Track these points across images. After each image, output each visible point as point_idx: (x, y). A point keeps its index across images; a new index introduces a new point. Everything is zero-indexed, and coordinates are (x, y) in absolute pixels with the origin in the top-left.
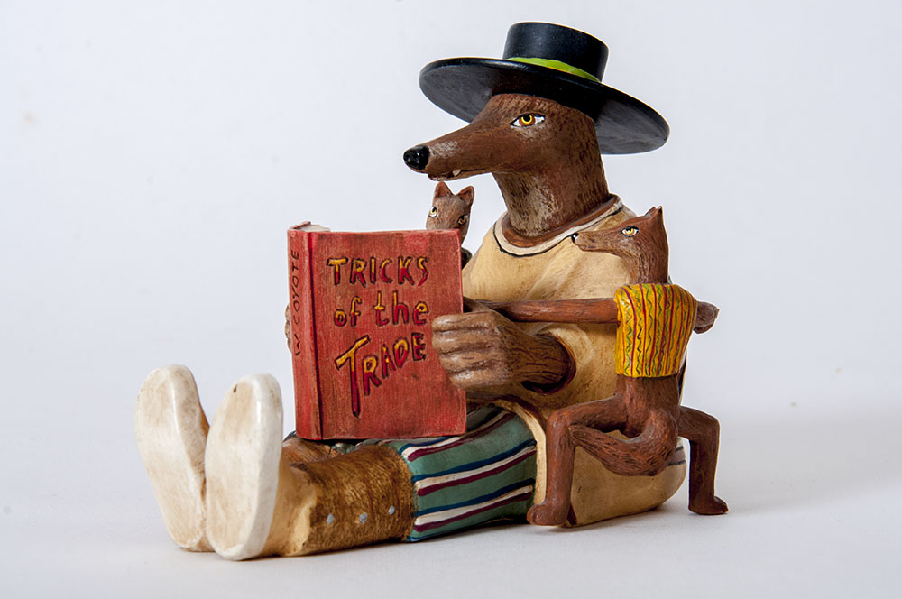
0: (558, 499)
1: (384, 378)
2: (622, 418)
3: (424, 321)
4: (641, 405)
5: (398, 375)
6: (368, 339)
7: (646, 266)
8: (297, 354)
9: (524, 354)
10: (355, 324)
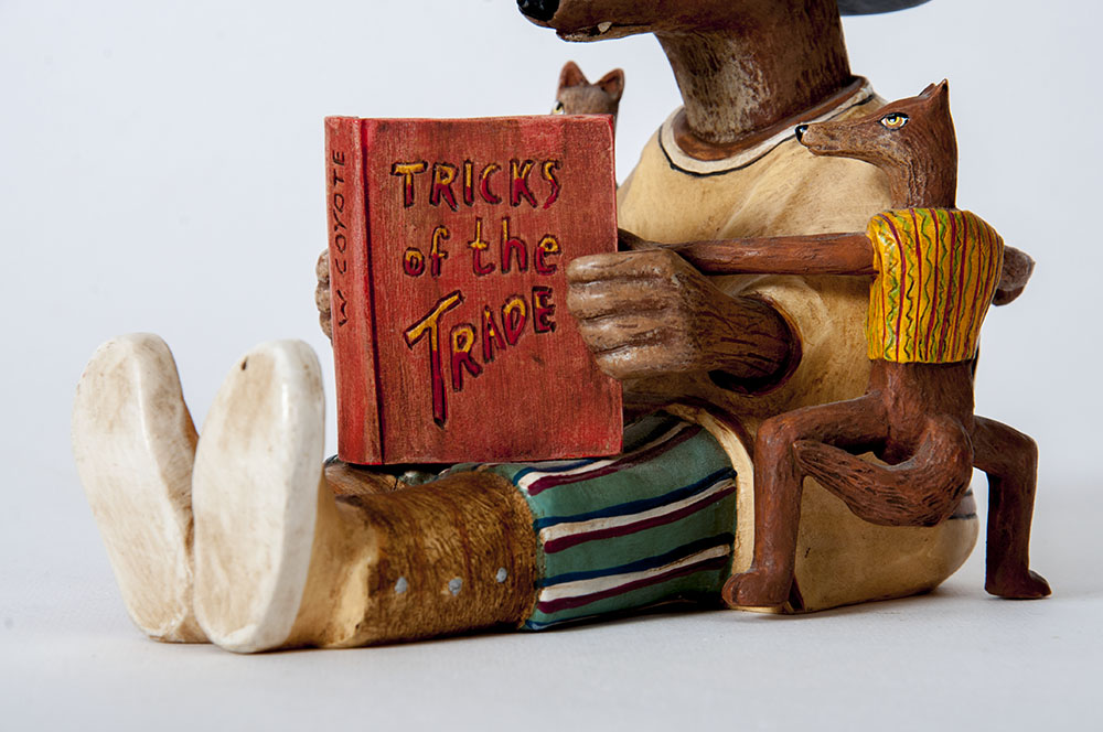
0: (775, 563)
1: (486, 361)
2: (881, 431)
3: (553, 267)
4: (913, 408)
5: (509, 357)
6: (461, 298)
7: (921, 179)
8: (341, 324)
9: (719, 323)
10: (439, 273)
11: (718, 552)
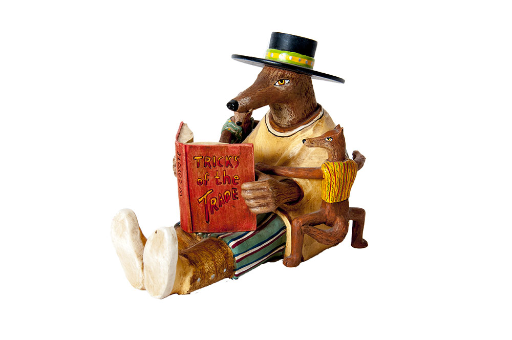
0: (297, 256)
1: (220, 207)
2: (325, 220)
3: (238, 183)
4: (333, 215)
5: (226, 206)
6: (213, 191)
7: (336, 154)
8: (180, 195)
9: (282, 196)
10: (207, 184)
11: (282, 248)
